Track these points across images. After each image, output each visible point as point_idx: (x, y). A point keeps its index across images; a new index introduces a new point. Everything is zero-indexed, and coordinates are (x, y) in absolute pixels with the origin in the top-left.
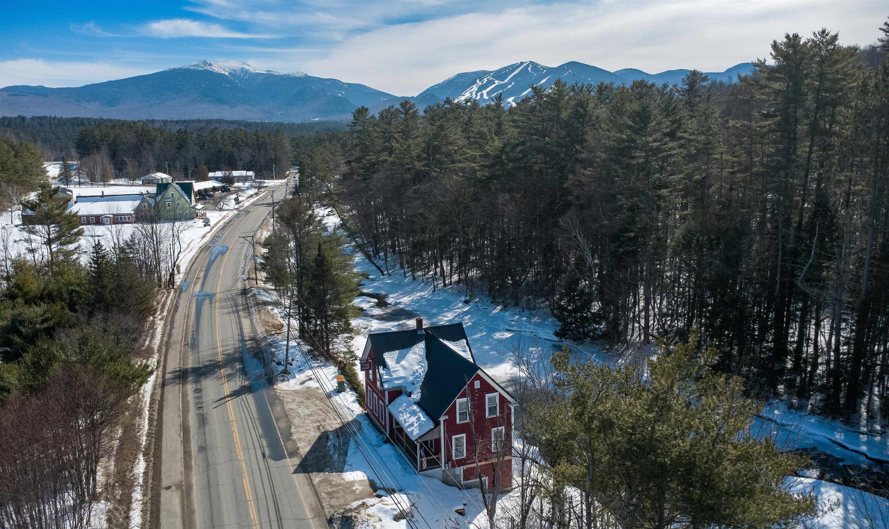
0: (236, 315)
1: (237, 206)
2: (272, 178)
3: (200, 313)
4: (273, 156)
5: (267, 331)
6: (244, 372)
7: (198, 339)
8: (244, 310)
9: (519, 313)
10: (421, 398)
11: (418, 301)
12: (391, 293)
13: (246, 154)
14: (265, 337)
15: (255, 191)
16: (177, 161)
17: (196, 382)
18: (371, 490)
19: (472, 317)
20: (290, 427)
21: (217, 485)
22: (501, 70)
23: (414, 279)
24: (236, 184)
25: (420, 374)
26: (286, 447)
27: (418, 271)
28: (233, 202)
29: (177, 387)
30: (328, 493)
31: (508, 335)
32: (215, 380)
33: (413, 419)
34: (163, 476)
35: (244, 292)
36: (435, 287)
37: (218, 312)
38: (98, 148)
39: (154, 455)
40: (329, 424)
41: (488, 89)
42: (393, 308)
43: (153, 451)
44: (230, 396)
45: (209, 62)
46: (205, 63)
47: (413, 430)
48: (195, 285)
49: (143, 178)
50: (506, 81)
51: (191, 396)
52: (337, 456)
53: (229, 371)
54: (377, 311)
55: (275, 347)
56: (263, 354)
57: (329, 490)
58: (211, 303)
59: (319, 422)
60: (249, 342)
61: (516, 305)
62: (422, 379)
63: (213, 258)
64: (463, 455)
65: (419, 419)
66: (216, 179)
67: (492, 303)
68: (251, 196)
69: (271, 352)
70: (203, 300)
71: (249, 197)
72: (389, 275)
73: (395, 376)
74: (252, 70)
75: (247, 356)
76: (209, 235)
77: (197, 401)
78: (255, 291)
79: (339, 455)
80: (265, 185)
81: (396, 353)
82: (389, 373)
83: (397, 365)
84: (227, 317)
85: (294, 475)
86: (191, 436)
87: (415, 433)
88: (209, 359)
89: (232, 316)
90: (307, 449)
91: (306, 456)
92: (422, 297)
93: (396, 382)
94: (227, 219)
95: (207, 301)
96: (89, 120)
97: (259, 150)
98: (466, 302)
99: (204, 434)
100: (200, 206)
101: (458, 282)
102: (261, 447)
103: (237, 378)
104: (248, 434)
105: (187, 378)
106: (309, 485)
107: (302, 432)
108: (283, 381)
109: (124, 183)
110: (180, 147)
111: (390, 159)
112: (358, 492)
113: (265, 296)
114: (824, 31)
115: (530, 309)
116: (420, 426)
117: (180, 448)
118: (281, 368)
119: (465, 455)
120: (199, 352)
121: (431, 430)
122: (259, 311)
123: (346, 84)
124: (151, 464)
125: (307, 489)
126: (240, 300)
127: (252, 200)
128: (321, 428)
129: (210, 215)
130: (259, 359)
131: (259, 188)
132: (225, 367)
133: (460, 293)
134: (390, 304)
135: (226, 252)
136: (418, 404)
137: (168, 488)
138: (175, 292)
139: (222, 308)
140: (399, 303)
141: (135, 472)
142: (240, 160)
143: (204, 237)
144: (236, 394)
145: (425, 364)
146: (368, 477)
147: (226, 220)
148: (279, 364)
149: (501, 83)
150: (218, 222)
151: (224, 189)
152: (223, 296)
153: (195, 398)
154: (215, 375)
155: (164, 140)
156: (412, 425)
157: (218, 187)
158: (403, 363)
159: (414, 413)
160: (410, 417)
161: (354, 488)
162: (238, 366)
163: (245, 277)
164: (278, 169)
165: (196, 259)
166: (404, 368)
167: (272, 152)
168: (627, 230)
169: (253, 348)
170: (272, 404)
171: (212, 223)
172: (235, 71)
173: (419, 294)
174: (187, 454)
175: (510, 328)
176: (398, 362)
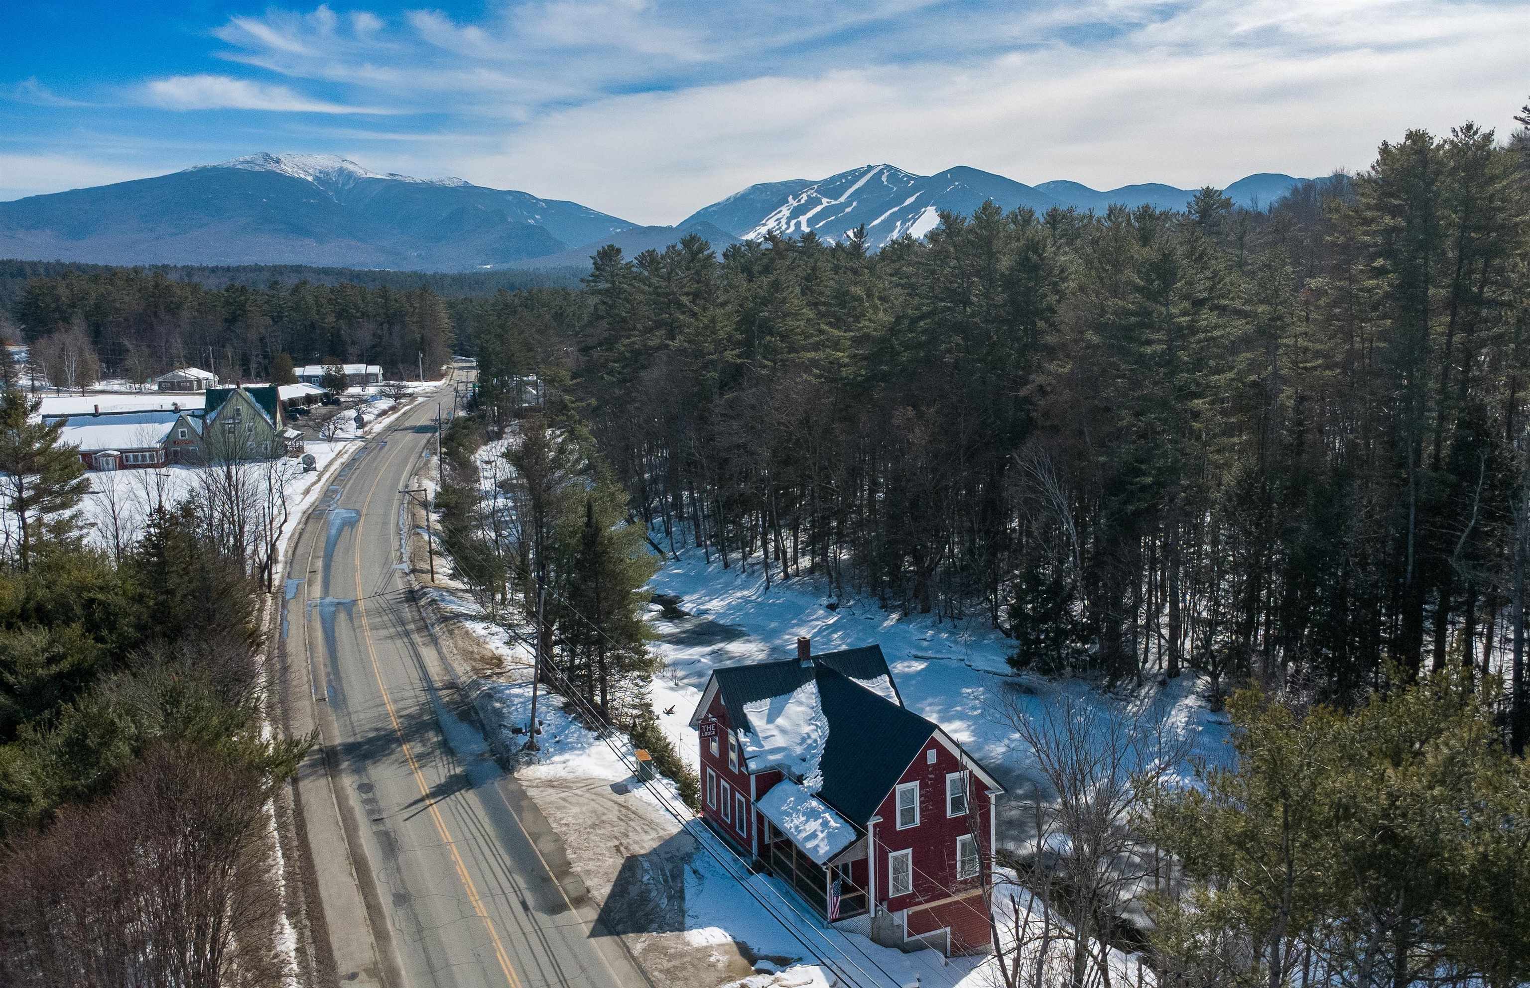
0: (406, 640)
1: (360, 432)
2: (417, 378)
3: (334, 637)
4: (418, 337)
5: (474, 669)
6: (448, 749)
7: (342, 689)
8: (419, 630)
9: (933, 626)
10: (824, 786)
11: (738, 608)
12: (686, 593)
13: (365, 333)
14: (474, 681)
15: (391, 402)
16: (228, 345)
17: (357, 771)
18: (742, 961)
19: (847, 635)
20: (564, 850)
21: (448, 965)
22: (833, 179)
23: (726, 565)
24: (352, 390)
25: (815, 741)
26: (567, 888)
27: (732, 551)
28: (354, 424)
29: (323, 782)
30: (667, 972)
31: (919, 666)
32: (396, 766)
33: (814, 825)
34: (337, 955)
35: (412, 596)
36: (768, 580)
37: (369, 638)
38: (66, 320)
39: (308, 913)
40: (636, 842)
41: (810, 214)
42: (696, 621)
43: (304, 907)
44: (433, 795)
45: (274, 156)
46: (267, 157)
47: (817, 846)
48: (310, 585)
49: (161, 379)
50: (842, 199)
51: (354, 800)
52: (665, 901)
53: (419, 749)
54: (666, 628)
55: (500, 700)
56: (477, 713)
57: (667, 965)
58: (351, 619)
59: (616, 838)
60: (445, 692)
61: (926, 610)
62: (820, 750)
63: (333, 532)
64: (907, 888)
65: (825, 824)
66: (308, 379)
67: (882, 607)
68: (384, 413)
69: (494, 708)
70: (334, 615)
71: (379, 415)
72: (677, 559)
73: (767, 746)
74: (360, 173)
75: (447, 719)
76: (317, 489)
77: (367, 807)
78: (434, 594)
79: (670, 898)
80: (409, 391)
81: (766, 704)
82: (756, 741)
83: (770, 726)
84: (389, 644)
85: (592, 940)
86: (374, 875)
87: (822, 852)
88: (373, 726)
89: (399, 643)
90: (607, 890)
91: (606, 903)
92: (746, 600)
93: (772, 757)
94: (346, 456)
95: (342, 617)
96: (34, 265)
97: (391, 324)
98: (832, 608)
99: (399, 870)
100: (291, 433)
101: (811, 571)
102: (516, 890)
103: (438, 760)
104: (484, 865)
105: (337, 764)
106: (626, 957)
107: (590, 859)
108: (529, 763)
109: (123, 389)
110: (231, 320)
111: (674, 344)
112: (720, 965)
113: (454, 603)
114: (1469, 127)
115: (952, 618)
116: (831, 837)
117: (358, 899)
118: (522, 740)
119: (911, 888)
120: (349, 714)
121: (852, 844)
122: (451, 632)
123: (544, 201)
124: (307, 933)
125: (624, 965)
126: (407, 612)
127: (387, 421)
128: (622, 849)
129: (313, 448)
130: (472, 723)
131: (397, 397)
132: (409, 741)
133: (817, 591)
134: (688, 614)
135: (359, 520)
136: (820, 796)
137: (353, 976)
138: (275, 598)
139: (374, 628)
140: (706, 612)
141: (279, 949)
142: (353, 343)
143: (307, 492)
144: (442, 791)
145: (824, 722)
146: (734, 938)
147: (345, 458)
148: (517, 731)
149: (834, 202)
150: (331, 463)
151: (328, 400)
152: (372, 604)
153: (365, 802)
154: (393, 757)
155: (200, 304)
156: (814, 835)
157: (316, 396)
158: (780, 721)
159: (812, 814)
160: (807, 821)
161: (712, 959)
162: (433, 738)
163: (406, 567)
164: (427, 362)
165: (301, 534)
166: (783, 731)
167: (414, 328)
168: (1139, 473)
169: (456, 703)
170: (519, 810)
171: (320, 465)
172: (328, 174)
173: (739, 595)
174: (373, 910)
175: (920, 654)
176: (771, 720)
